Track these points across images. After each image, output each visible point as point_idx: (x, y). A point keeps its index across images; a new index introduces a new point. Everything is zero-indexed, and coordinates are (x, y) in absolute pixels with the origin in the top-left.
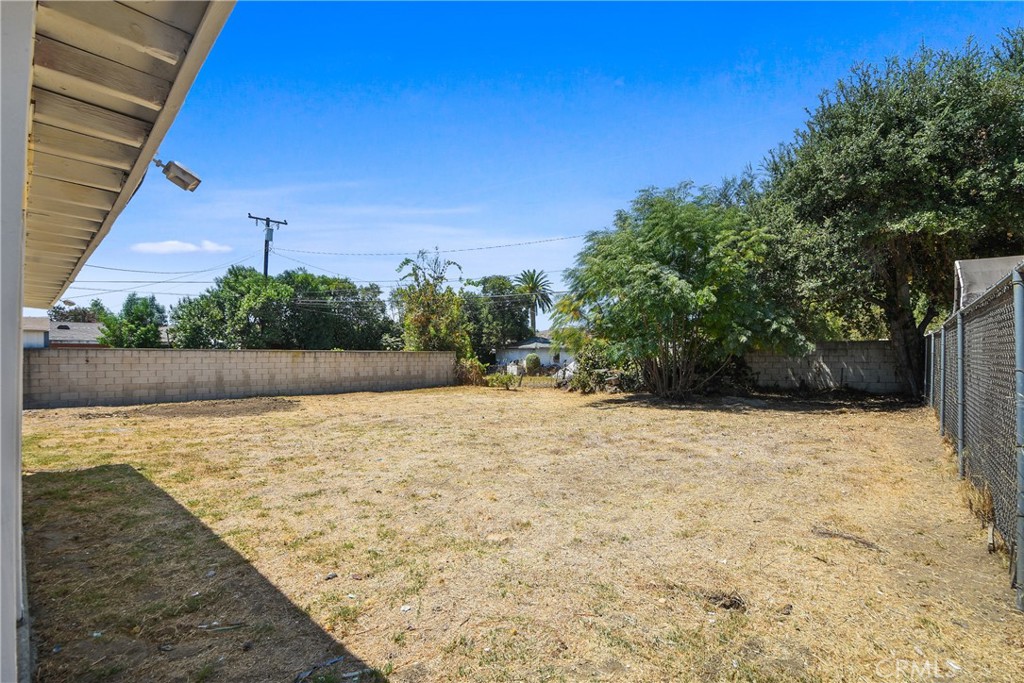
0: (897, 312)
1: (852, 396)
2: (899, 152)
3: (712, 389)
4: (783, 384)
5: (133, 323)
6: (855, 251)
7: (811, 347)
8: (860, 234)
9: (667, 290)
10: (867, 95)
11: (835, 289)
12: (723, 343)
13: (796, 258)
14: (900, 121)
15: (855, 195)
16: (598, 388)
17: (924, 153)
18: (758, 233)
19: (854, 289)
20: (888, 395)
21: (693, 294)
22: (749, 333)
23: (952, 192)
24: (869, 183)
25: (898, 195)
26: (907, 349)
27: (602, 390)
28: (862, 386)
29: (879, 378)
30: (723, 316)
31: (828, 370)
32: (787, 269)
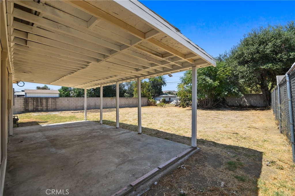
0: (264, 87)
1: (253, 107)
2: (263, 50)
3: (217, 106)
4: (235, 105)
5: (64, 91)
6: (253, 72)
7: (243, 95)
8: (254, 69)
9: (207, 82)
10: (255, 36)
11: (248, 81)
12: (221, 95)
13: (238, 74)
14: (263, 42)
15: (253, 59)
16: (187, 106)
17: (269, 50)
18: (229, 68)
19: (253, 81)
20: (262, 107)
21: (213, 83)
22: (227, 92)
23: (276, 59)
24: (256, 57)
25: (263, 59)
26: (266, 96)
27: (188, 107)
28: (255, 105)
29: (259, 103)
30: (220, 88)
31: (246, 101)
32: (236, 77)
